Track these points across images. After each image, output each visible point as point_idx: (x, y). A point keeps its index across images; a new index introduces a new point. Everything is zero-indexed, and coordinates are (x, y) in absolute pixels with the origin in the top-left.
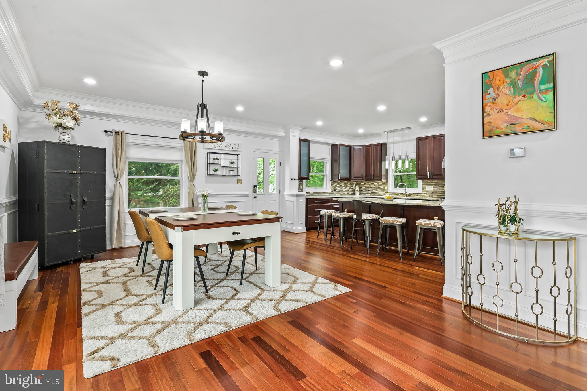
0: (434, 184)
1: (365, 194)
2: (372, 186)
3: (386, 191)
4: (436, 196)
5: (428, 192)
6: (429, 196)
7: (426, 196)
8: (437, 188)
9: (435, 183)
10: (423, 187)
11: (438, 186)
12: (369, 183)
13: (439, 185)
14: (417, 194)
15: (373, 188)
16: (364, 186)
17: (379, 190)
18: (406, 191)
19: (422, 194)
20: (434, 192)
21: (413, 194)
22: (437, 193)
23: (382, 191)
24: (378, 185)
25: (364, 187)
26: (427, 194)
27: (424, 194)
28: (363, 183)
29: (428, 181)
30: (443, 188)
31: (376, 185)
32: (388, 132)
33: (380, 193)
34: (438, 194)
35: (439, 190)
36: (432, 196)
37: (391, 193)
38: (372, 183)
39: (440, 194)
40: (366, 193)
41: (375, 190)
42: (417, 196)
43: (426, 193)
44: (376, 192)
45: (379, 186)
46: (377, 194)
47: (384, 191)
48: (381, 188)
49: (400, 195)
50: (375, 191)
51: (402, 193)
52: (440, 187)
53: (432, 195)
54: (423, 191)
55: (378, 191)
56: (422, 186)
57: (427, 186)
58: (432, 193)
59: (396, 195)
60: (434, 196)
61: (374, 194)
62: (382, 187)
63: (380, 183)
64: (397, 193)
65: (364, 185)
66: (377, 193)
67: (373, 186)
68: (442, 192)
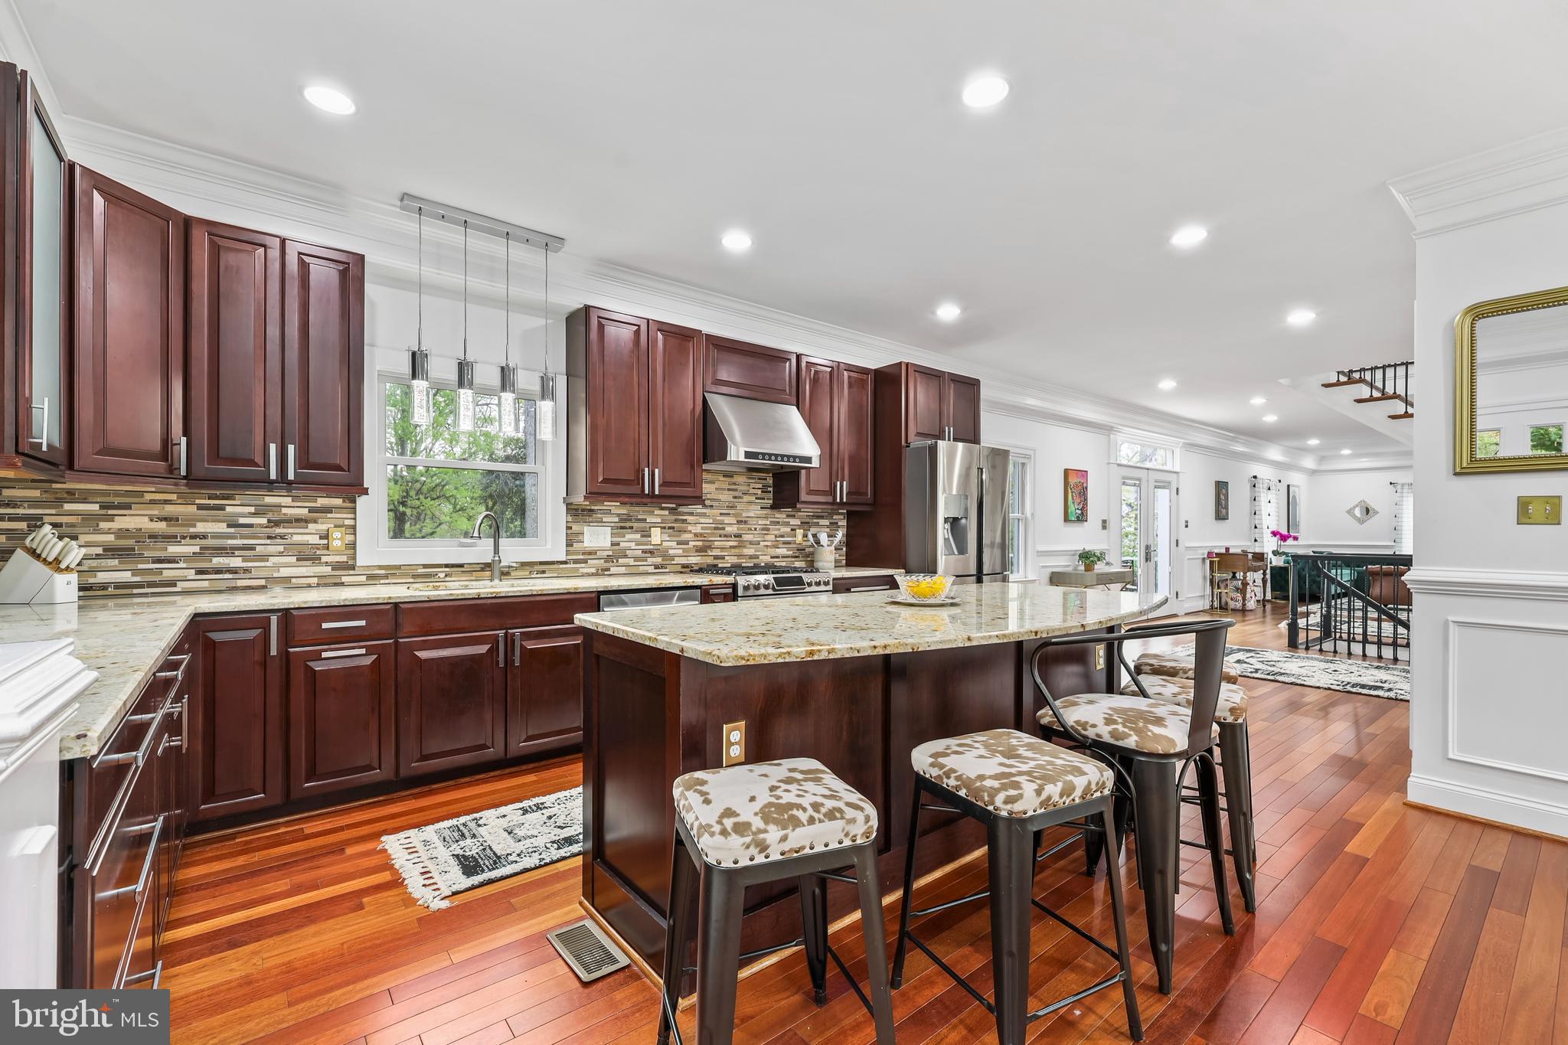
0: (616, 520)
1: (119, 586)
2: (201, 528)
3: (344, 558)
4: (623, 570)
5: (590, 553)
6: (593, 570)
7: (582, 570)
8: (629, 536)
9: (618, 515)
10: (570, 531)
11: (632, 528)
12: (166, 502)
13: (635, 525)
14: (541, 563)
15: (209, 542)
16: (103, 525)
17: (281, 554)
18: (496, 551)
19: (565, 563)
20: (616, 555)
21: (524, 565)
22: (626, 556)
23: (306, 556)
24: (264, 521)
25: (111, 538)
26: (585, 561)
27: (576, 562)
28: (96, 507)
29: (593, 508)
30: (650, 536)
31: (242, 521)
32: (415, 205)
33: (285, 572)
34: (631, 562)
35: (633, 545)
36: (608, 570)
37: (380, 567)
38: (200, 507)
39: (636, 559)
40: (126, 576)
41: (233, 555)
42: (544, 572)
43: (582, 557)
44: (247, 570)
45: (279, 531)
46: (262, 582)
47: (324, 559)
48: (297, 538)
49: (442, 575)
50: (236, 562)
51: (461, 566)
52: (637, 532)
53: (607, 565)
54: (570, 549)
55: (264, 558)
56: (569, 528)
57: (586, 529)
58: (608, 559)
59: (414, 576)
60: (614, 570)
61: (223, 585)
62: (309, 536)
63: (284, 510)
64: (425, 566)
65: (111, 518)
66: (254, 573)
67: (222, 528)
68: (644, 552)
